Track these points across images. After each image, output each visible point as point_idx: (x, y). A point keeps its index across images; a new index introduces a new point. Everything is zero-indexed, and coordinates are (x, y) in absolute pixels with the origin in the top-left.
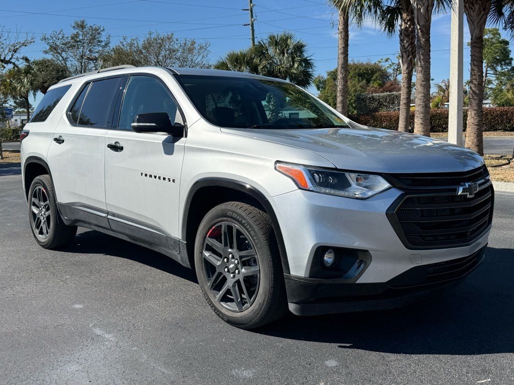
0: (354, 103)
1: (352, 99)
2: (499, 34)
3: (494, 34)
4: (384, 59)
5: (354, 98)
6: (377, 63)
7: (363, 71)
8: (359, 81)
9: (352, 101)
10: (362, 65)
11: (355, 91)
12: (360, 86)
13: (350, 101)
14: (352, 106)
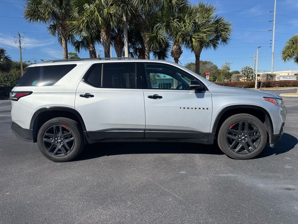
0: (16, 81)
1: (14, 78)
2: (77, 56)
3: (75, 55)
4: (28, 61)
5: (15, 78)
6: (24, 62)
7: (18, 65)
8: (17, 70)
9: (14, 79)
10: (17, 62)
11: (16, 75)
12: (18, 73)
13: (13, 79)
14: (15, 82)
